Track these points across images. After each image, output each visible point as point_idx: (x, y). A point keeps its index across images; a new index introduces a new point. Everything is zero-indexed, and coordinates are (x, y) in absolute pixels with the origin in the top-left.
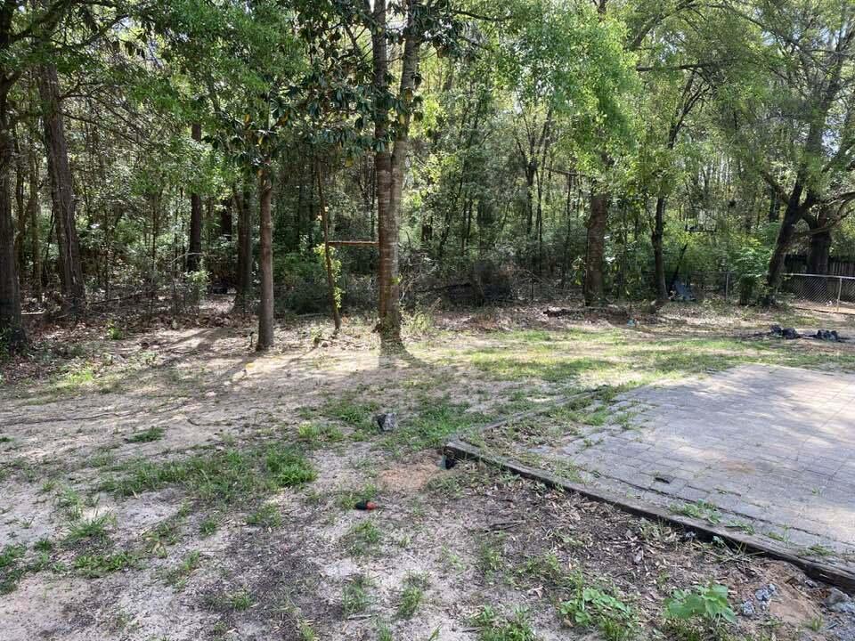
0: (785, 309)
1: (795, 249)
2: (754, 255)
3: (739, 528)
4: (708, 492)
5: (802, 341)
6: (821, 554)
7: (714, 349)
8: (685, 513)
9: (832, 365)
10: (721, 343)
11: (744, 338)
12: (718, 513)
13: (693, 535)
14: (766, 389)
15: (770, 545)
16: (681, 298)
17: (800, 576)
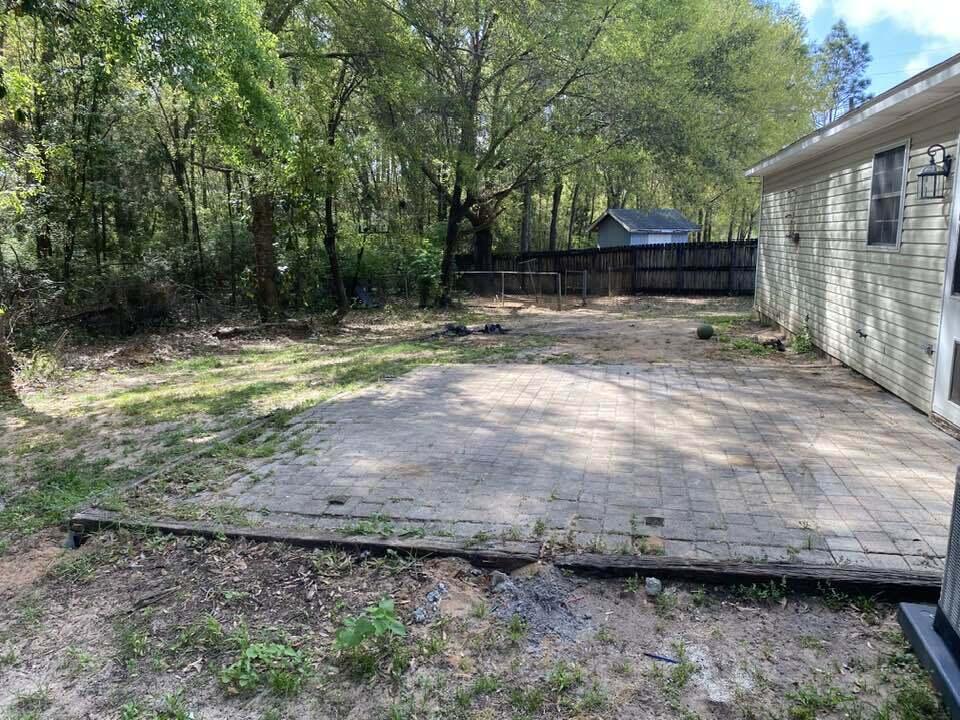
0: (459, 308)
1: (465, 249)
2: (427, 257)
3: (411, 534)
4: (383, 504)
5: (472, 337)
6: (483, 540)
7: (393, 354)
8: (359, 532)
9: (496, 356)
10: (400, 347)
11: (422, 340)
12: (392, 523)
13: (368, 553)
14: (440, 388)
15: (440, 544)
16: (364, 305)
17: (467, 567)
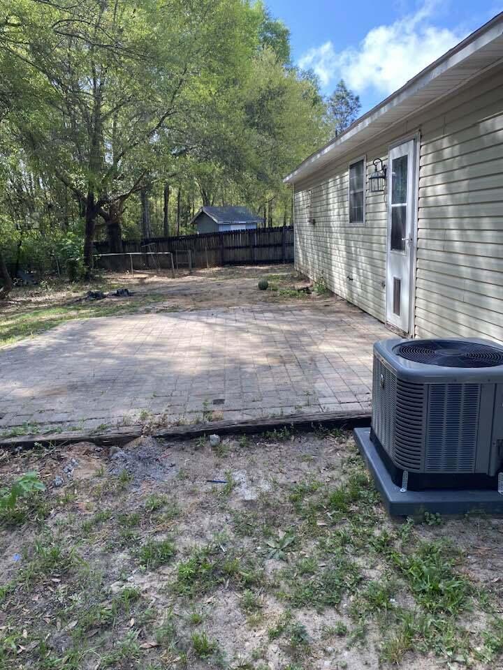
0: (100, 280)
1: (103, 237)
2: (72, 244)
3: (52, 432)
4: (32, 415)
5: (107, 300)
6: (103, 429)
7: (46, 316)
8: (14, 436)
9: (123, 311)
10: (52, 311)
11: (69, 305)
12: (39, 426)
13: (20, 448)
14: (77, 336)
15: (74, 435)
16: (25, 283)
17: (92, 447)
